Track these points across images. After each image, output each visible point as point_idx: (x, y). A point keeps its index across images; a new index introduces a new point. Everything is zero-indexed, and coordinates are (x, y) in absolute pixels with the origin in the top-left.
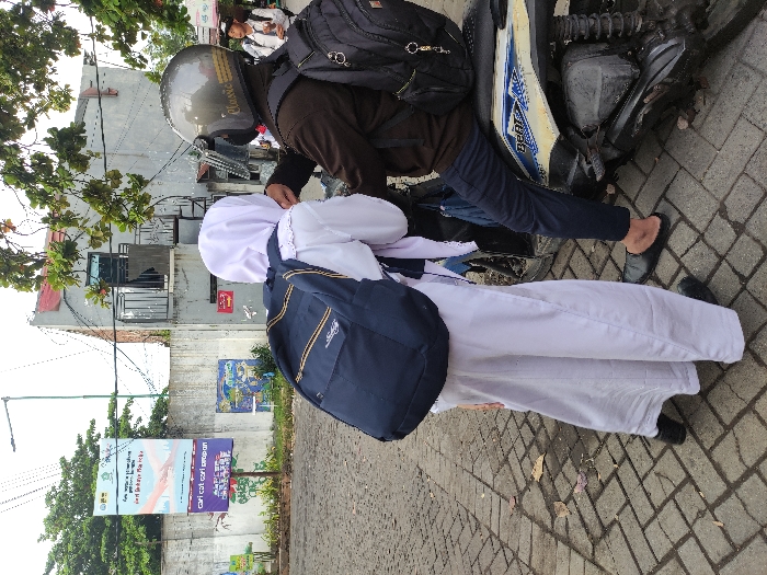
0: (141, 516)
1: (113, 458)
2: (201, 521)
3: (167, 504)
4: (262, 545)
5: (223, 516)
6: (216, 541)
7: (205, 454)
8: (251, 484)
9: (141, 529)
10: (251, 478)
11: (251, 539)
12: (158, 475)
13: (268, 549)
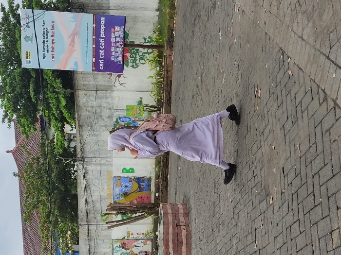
0: (57, 71)
1: (31, 25)
2: (102, 78)
3: (76, 63)
4: (150, 99)
5: (119, 76)
6: (115, 94)
7: (103, 28)
8: (141, 54)
9: (58, 81)
10: (141, 49)
11: (141, 95)
12: (67, 41)
13: (154, 104)
